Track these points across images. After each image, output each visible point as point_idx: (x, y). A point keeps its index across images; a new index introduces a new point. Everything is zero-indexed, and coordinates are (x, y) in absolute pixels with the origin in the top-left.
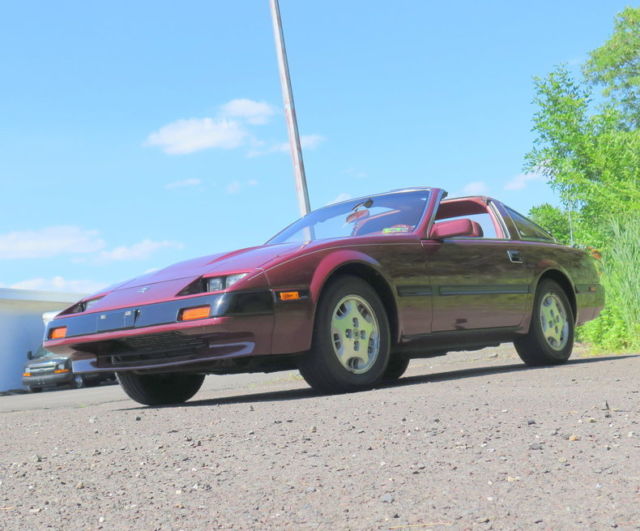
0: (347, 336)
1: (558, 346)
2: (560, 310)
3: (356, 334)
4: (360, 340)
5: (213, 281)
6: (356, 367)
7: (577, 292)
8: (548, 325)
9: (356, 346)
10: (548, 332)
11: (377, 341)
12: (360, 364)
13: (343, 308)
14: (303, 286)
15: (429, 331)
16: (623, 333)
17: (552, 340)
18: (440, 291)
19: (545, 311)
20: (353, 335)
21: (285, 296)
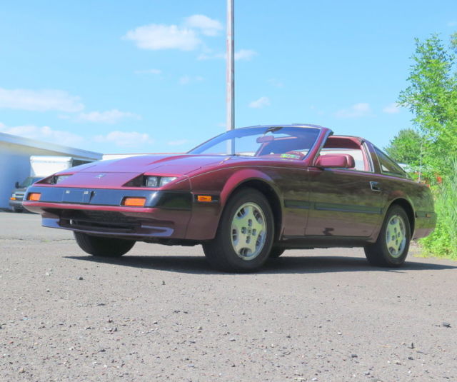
0: (243, 232)
1: (396, 255)
2: (402, 229)
3: (249, 231)
4: (251, 236)
5: (151, 179)
6: (245, 255)
7: (416, 217)
8: (391, 238)
9: (248, 240)
10: (390, 243)
11: (263, 238)
12: (248, 253)
13: (242, 211)
14: (215, 193)
15: (303, 235)
16: (447, 243)
17: (392, 249)
18: (316, 206)
19: (390, 227)
20: (247, 232)
21: (201, 199)
